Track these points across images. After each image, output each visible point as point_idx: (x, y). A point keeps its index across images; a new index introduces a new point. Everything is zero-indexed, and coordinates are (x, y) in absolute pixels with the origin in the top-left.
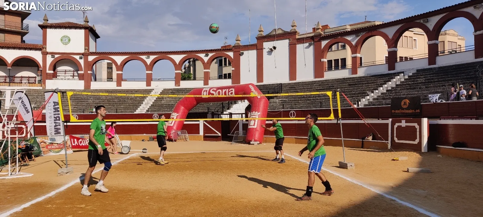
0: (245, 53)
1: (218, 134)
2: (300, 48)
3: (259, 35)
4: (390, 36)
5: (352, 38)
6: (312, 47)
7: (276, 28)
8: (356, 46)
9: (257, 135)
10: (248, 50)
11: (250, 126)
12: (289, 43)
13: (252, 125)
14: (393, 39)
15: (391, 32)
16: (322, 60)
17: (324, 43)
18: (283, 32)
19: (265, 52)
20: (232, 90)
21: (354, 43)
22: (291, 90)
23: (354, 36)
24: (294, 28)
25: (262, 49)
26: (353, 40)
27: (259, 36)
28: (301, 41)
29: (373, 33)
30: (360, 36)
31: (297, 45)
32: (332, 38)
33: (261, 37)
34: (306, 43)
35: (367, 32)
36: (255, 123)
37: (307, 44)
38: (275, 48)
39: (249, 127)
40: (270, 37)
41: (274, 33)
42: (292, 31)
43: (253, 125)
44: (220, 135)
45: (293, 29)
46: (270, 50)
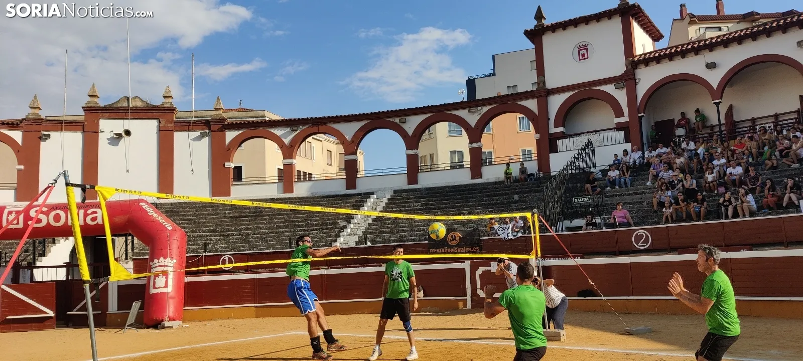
0: (54, 135)
1: (46, 313)
2: (181, 139)
3: (89, 102)
4: (349, 137)
5: (283, 132)
6: (206, 140)
7: (131, 95)
8: (291, 146)
9: (171, 309)
10: (61, 131)
11: (154, 288)
12: (159, 127)
13: (160, 288)
14: (353, 141)
15: (349, 130)
16: (227, 164)
17: (230, 135)
18: (145, 104)
19: (103, 139)
20: (96, 213)
21: (287, 141)
22: (174, 216)
23: (288, 129)
24: (169, 100)
25: (97, 132)
26: (285, 135)
27: (89, 105)
28: (185, 125)
29: (321, 128)
30: (298, 131)
31: (174, 133)
32: (247, 127)
33: (94, 107)
34: (194, 130)
35: (309, 125)
36: (166, 282)
37: (198, 133)
38: (128, 133)
39: (152, 291)
40: (115, 111)
41: (126, 104)
42: (165, 106)
43: (164, 287)
44: (51, 314)
45: (166, 103)
46: (115, 136)
